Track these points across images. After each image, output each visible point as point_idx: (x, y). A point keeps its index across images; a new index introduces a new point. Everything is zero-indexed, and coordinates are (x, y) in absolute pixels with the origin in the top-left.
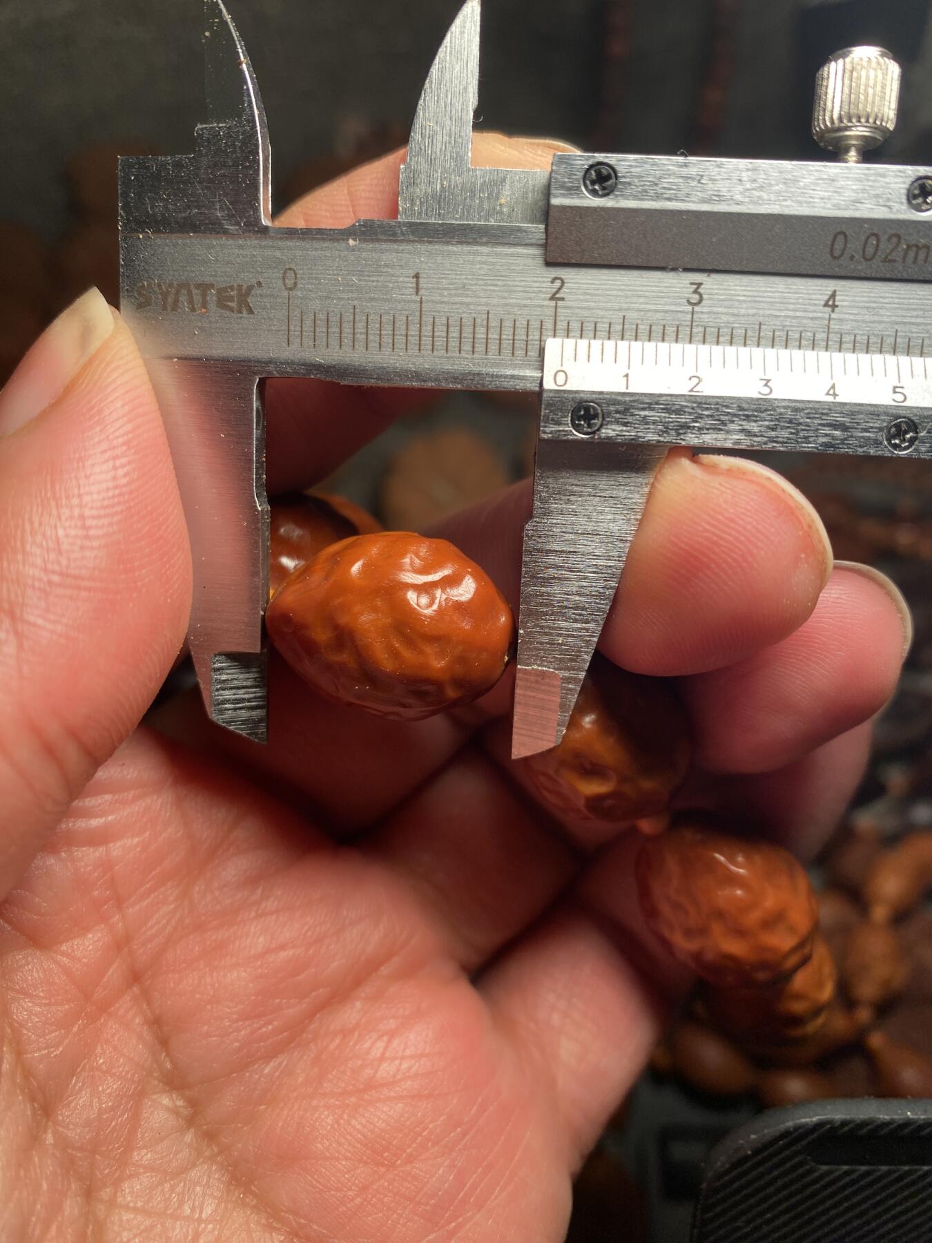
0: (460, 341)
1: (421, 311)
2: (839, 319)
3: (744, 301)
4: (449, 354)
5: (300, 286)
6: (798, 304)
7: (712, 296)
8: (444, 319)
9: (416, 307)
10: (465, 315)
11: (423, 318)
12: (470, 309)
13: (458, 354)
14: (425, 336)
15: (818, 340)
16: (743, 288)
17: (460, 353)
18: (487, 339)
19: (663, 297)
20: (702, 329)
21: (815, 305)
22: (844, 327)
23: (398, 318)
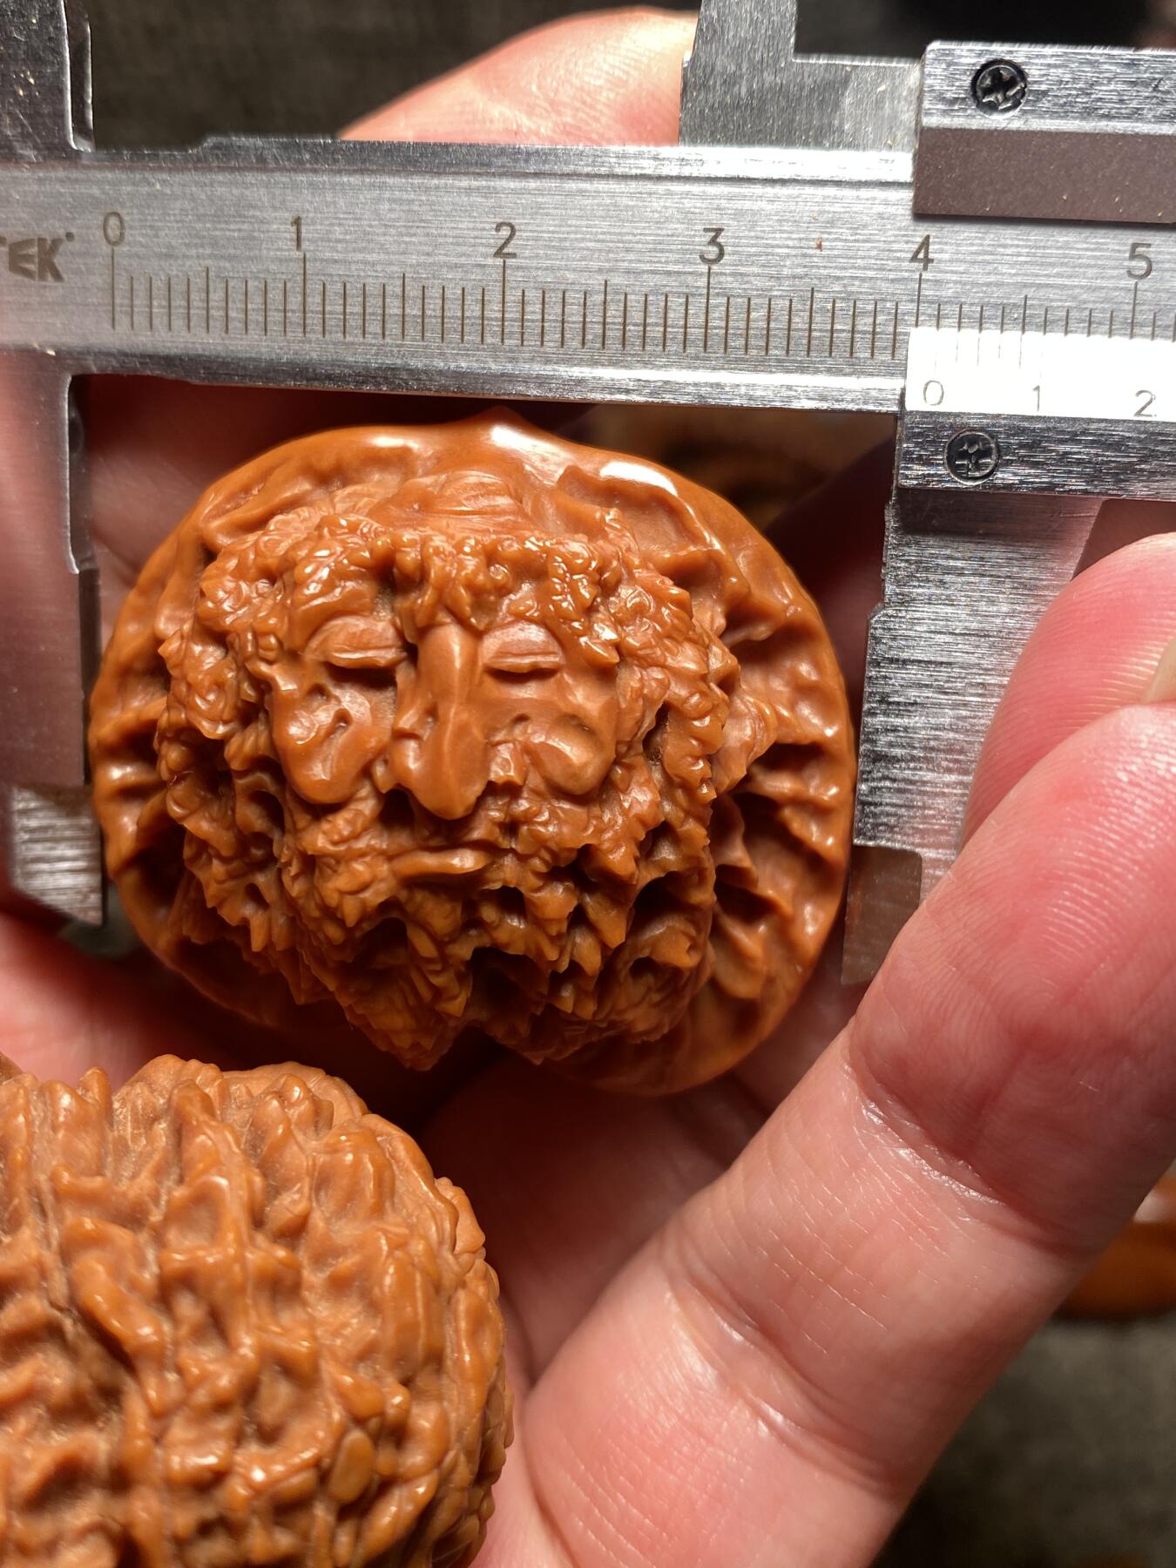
0: (364, 320)
1: (305, 274)
2: (936, 281)
3: (788, 256)
4: (349, 339)
5: (128, 237)
6: (870, 257)
7: (737, 249)
8: (339, 286)
9: (296, 268)
10: (370, 280)
11: (308, 286)
12: (376, 271)
13: (361, 340)
14: (312, 312)
15: (904, 314)
16: (785, 235)
17: (364, 337)
18: (404, 315)
19: (662, 251)
20: (724, 300)
21: (899, 259)
22: (944, 293)
23: (271, 285)
